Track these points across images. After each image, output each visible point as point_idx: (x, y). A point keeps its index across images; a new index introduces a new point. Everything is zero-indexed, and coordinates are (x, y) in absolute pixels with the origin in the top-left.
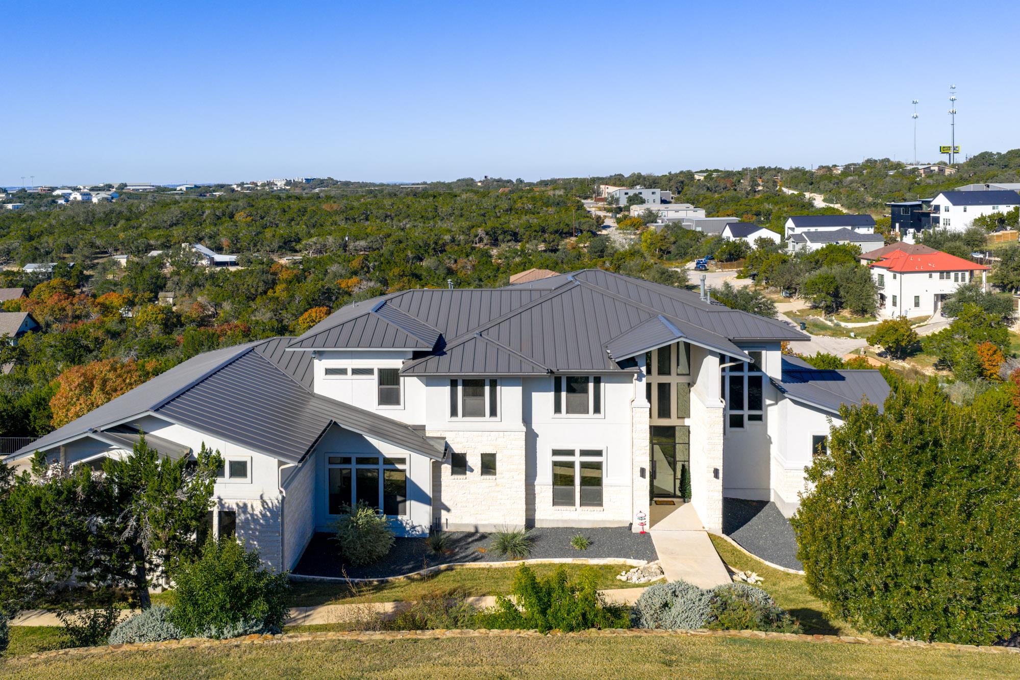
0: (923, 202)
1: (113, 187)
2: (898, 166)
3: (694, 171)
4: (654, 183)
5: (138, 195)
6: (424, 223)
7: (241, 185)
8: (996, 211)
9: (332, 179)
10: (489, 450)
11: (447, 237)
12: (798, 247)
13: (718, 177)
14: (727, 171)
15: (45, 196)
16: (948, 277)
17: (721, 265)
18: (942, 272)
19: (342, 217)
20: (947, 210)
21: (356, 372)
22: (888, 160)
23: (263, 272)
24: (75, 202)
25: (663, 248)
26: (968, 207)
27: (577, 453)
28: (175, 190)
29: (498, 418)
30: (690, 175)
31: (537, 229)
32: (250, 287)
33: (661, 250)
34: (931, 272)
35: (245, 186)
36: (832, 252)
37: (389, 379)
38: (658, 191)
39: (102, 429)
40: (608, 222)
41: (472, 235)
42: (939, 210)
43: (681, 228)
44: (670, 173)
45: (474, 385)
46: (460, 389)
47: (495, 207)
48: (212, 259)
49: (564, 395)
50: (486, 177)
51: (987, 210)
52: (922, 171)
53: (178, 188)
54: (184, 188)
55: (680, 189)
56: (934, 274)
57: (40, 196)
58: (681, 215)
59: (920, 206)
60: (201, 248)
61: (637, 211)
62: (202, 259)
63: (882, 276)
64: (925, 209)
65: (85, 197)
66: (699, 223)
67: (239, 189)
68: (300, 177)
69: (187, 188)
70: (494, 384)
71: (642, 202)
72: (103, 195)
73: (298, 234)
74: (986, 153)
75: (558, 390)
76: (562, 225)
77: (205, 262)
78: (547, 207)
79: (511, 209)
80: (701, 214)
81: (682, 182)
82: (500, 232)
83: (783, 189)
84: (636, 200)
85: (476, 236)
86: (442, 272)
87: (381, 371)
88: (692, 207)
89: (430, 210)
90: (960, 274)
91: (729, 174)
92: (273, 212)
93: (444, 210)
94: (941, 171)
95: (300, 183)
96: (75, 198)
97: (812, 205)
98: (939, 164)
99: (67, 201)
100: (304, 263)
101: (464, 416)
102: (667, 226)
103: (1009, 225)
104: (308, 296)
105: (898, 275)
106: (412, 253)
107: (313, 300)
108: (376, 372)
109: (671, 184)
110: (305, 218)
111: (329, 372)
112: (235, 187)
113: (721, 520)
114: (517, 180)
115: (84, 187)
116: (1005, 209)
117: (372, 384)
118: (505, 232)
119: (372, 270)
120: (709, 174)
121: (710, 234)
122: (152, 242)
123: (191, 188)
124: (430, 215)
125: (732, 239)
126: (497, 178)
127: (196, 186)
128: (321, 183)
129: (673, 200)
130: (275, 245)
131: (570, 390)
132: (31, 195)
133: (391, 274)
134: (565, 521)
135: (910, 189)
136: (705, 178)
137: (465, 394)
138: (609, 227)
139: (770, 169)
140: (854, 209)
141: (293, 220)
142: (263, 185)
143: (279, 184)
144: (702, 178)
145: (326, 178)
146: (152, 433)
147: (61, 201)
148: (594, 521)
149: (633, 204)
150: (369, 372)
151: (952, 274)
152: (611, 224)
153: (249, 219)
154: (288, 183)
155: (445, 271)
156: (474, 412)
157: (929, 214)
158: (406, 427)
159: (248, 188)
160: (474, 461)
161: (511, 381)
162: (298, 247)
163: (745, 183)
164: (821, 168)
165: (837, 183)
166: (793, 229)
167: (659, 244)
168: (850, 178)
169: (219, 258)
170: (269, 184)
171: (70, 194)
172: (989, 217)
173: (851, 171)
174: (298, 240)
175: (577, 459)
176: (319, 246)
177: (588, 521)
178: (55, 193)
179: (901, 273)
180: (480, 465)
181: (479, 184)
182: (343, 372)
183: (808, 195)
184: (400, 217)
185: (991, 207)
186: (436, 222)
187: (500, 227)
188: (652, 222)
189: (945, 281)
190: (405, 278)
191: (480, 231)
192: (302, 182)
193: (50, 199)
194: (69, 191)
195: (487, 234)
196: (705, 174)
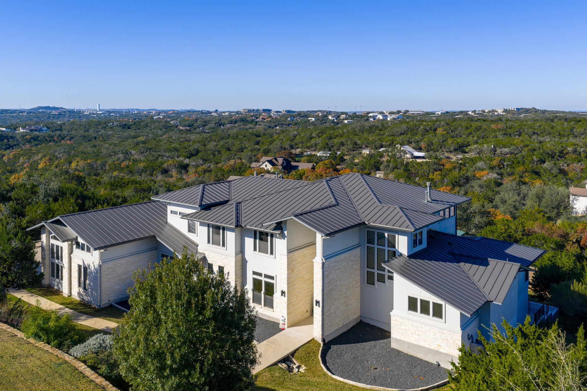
1: (401, 112)
5: (413, 117)
6: (560, 138)
7: (474, 112)
9: (535, 109)
10: (222, 265)
11: (570, 149)
15: (364, 116)
19: (501, 132)
23: (435, 164)
24: (379, 120)
27: (263, 275)
28: (435, 114)
29: (225, 248)
32: (425, 171)
35: (477, 112)
45: (216, 229)
46: (211, 229)
48: (412, 154)
49: (258, 240)
53: (436, 113)
54: (440, 113)
57: (362, 116)
60: (408, 148)
62: (406, 154)
65: (385, 118)
67: (473, 114)
68: (513, 107)
69: (441, 113)
70: (224, 229)
72: (394, 116)
73: (469, 142)
75: (255, 238)
77: (408, 156)
86: (555, 171)
89: (567, 130)
92: (460, 128)
95: (512, 110)
96: (379, 118)
99: (374, 119)
100: (463, 160)
101: (212, 244)
104: (452, 179)
106: (536, 157)
107: (456, 182)
110: (479, 133)
111: (172, 212)
112: (470, 113)
113: (321, 333)
115: (387, 112)
119: (506, 167)
122: (384, 143)
123: (444, 113)
127: (447, 112)
128: (527, 111)
130: (452, 148)
131: (261, 239)
132: (358, 116)
133: (517, 170)
137: (213, 233)
141: (471, 133)
142: (489, 112)
143: (499, 111)
145: (531, 108)
147: (372, 119)
148: (270, 317)
153: (444, 132)
154: (505, 111)
155: (558, 171)
156: (216, 243)
159: (478, 114)
160: (216, 269)
161: (231, 229)
162: (467, 150)
169: (417, 154)
170: (494, 111)
171: (377, 116)
174: (468, 145)
175: (263, 279)
176: (478, 150)
177: (267, 316)
178: (369, 115)
184: (544, 134)
186: (569, 138)
190: (527, 174)
192: (514, 110)
193: (366, 118)
194: (377, 114)
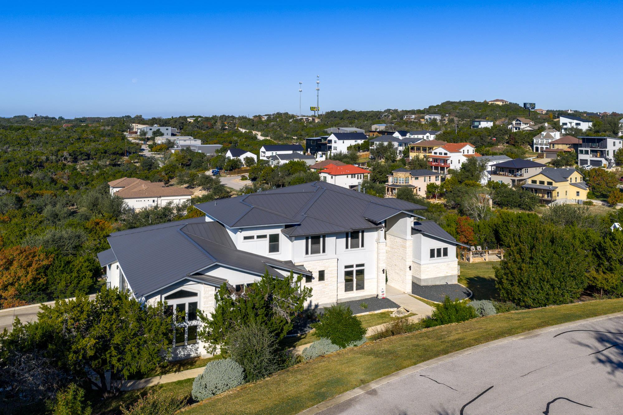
0: (322, 138)
2: (293, 116)
3: (187, 116)
4: (166, 123)
8: (356, 143)
10: (322, 269)
11: (44, 157)
12: (275, 162)
13: (202, 120)
14: (207, 117)
16: (355, 177)
17: (229, 173)
18: (352, 175)
20: (335, 142)
21: (259, 237)
22: (287, 113)
25: (184, 163)
26: (345, 141)
27: (355, 266)
29: (326, 253)
30: (185, 118)
31: (103, 151)
33: (182, 164)
34: (347, 174)
36: (293, 165)
37: (274, 239)
38: (170, 128)
39: (191, 274)
40: (143, 147)
41: (59, 156)
42: (331, 142)
43: (191, 151)
44: (172, 117)
45: (316, 239)
46: (310, 240)
47: (69, 137)
49: (349, 239)
50: (36, 115)
51: (353, 142)
52: (305, 120)
55: (182, 127)
56: (349, 176)
58: (188, 143)
59: (320, 140)
61: (159, 140)
63: (326, 177)
64: (323, 141)
66: (200, 148)
70: (324, 237)
71: (162, 135)
74: (333, 111)
75: (347, 238)
76: (117, 149)
78: (103, 137)
79: (80, 139)
80: (198, 142)
81: (183, 123)
82: (78, 154)
83: (239, 128)
84: (158, 133)
85: (62, 156)
86: (47, 181)
87: (271, 236)
88: (192, 138)
90: (359, 175)
91: (207, 119)
93: (34, 138)
94: (313, 120)
97: (256, 138)
98: (312, 116)
101: (311, 254)
102: (182, 150)
103: (362, 150)
105: (334, 177)
106: (23, 168)
108: (268, 236)
109: (176, 124)
111: (246, 238)
113: (411, 288)
114: (59, 118)
116: (360, 142)
117: (266, 241)
118: (81, 154)
120: (196, 118)
121: (208, 154)
124: (24, 142)
125: (232, 158)
126: (44, 116)
129: (178, 134)
131: (352, 237)
134: (350, 298)
135: (302, 129)
136: (194, 121)
137: (312, 243)
138: (144, 150)
139: (229, 117)
140: (278, 140)
144: (192, 121)
146: (206, 274)
148: (362, 296)
149: (157, 136)
150: (265, 236)
151: (356, 175)
152: (145, 148)
155: (50, 181)
156: (314, 252)
157: (326, 144)
158: (281, 262)
160: (316, 275)
161: (331, 235)
163: (219, 125)
164: (255, 116)
165: (266, 126)
166: (264, 152)
167: (182, 161)
168: (272, 123)
172: (354, 146)
173: (271, 119)
175: (355, 269)
177: (359, 297)
179: (335, 175)
180: (318, 276)
181: (32, 120)
182: (252, 237)
183: (254, 132)
185: (354, 141)
186: (29, 148)
187: (79, 150)
188: (172, 147)
189: (353, 179)
190: (21, 186)
191: (65, 154)
195: (70, 155)
196: (194, 119)
